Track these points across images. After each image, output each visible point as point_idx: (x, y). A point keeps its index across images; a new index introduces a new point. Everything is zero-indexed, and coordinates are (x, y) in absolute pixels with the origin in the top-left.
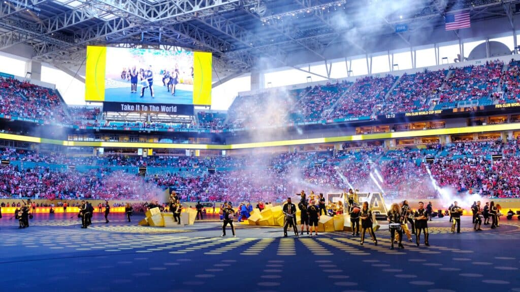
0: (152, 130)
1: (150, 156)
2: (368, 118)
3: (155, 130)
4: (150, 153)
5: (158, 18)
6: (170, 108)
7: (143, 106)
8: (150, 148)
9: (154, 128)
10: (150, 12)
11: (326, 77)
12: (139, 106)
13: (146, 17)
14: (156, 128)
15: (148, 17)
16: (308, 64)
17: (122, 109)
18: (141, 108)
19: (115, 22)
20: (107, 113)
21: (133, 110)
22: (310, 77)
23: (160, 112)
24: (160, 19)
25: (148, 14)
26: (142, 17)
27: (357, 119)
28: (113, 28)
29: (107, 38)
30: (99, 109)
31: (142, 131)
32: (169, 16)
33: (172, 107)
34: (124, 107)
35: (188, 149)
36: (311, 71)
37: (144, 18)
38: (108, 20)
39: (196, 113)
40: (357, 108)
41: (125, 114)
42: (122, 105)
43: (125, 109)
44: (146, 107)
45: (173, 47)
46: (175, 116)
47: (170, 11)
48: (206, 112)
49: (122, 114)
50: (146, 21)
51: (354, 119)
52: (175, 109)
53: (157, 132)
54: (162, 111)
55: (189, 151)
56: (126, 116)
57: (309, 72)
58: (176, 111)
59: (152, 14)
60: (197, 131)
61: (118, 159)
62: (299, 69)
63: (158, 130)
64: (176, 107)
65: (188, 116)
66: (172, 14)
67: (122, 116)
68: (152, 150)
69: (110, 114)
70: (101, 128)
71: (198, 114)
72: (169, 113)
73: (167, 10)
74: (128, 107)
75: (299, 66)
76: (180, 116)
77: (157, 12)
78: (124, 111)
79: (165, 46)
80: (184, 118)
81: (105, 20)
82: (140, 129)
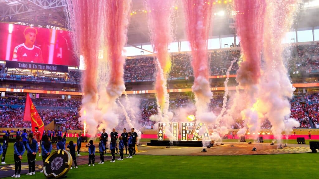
0: (41, 81)
1: (37, 99)
2: (183, 78)
3: (43, 81)
4: (38, 96)
5: (49, 7)
6: (52, 67)
7: (34, 65)
8: (38, 93)
9: (42, 80)
10: (44, 2)
11: (152, 53)
12: (31, 65)
13: (41, 6)
14: (43, 80)
15: (42, 5)
16: (141, 44)
17: (19, 66)
18: (32, 66)
19: (17, 7)
20: (8, 68)
21: (27, 67)
22: (143, 52)
23: (46, 69)
24: (50, 8)
25: (42, 4)
26: (38, 5)
27: (177, 79)
28: (16, 11)
29: (10, 18)
30: (2, 65)
31: (34, 82)
32: (57, 6)
33: (54, 66)
34: (20, 65)
35: (63, 95)
36: (142, 48)
37: (40, 6)
38: (12, 5)
39: (69, 71)
40: (176, 72)
41: (21, 70)
42: (19, 64)
43: (21, 67)
44: (36, 66)
45: (54, 27)
46: (55, 73)
47: (58, 3)
48: (75, 71)
49: (19, 70)
50: (40, 8)
51: (175, 79)
52: (55, 68)
53: (44, 82)
54: (47, 69)
55: (64, 96)
56: (21, 71)
57: (141, 49)
58: (56, 69)
59: (45, 4)
60: (71, 83)
61: (16, 100)
62: (135, 46)
63: (45, 81)
64: (56, 67)
65: (64, 73)
66: (59, 5)
67: (18, 71)
68: (39, 94)
69: (10, 70)
70: (5, 79)
71: (71, 72)
72: (51, 71)
73: (56, 2)
74: (23, 65)
75: (135, 44)
76: (58, 73)
77: (48, 3)
78: (20, 68)
79: (50, 26)
80: (61, 74)
81: (10, 5)
82: (33, 80)
